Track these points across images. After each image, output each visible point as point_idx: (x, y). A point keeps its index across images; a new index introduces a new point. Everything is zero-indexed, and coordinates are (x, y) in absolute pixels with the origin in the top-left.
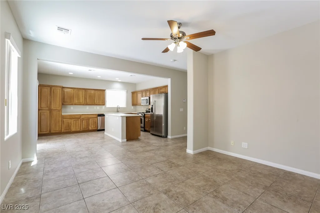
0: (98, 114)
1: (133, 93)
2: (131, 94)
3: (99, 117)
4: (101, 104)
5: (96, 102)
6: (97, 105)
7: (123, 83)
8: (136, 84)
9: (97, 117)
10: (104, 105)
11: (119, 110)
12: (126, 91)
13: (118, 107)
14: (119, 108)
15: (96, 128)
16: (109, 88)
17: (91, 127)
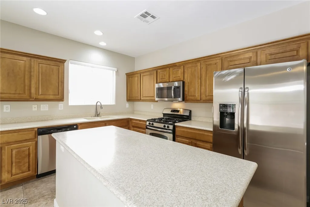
0: (39, 129)
1: (130, 76)
2: (125, 77)
3: (40, 137)
4: (51, 97)
5: (33, 90)
6: (37, 100)
7: (109, 52)
8: (134, 58)
9: (36, 137)
10: (62, 99)
11: (99, 110)
12: (116, 69)
13: (99, 104)
14: (101, 107)
15: (30, 173)
16: (77, 59)
17: (10, 172)
